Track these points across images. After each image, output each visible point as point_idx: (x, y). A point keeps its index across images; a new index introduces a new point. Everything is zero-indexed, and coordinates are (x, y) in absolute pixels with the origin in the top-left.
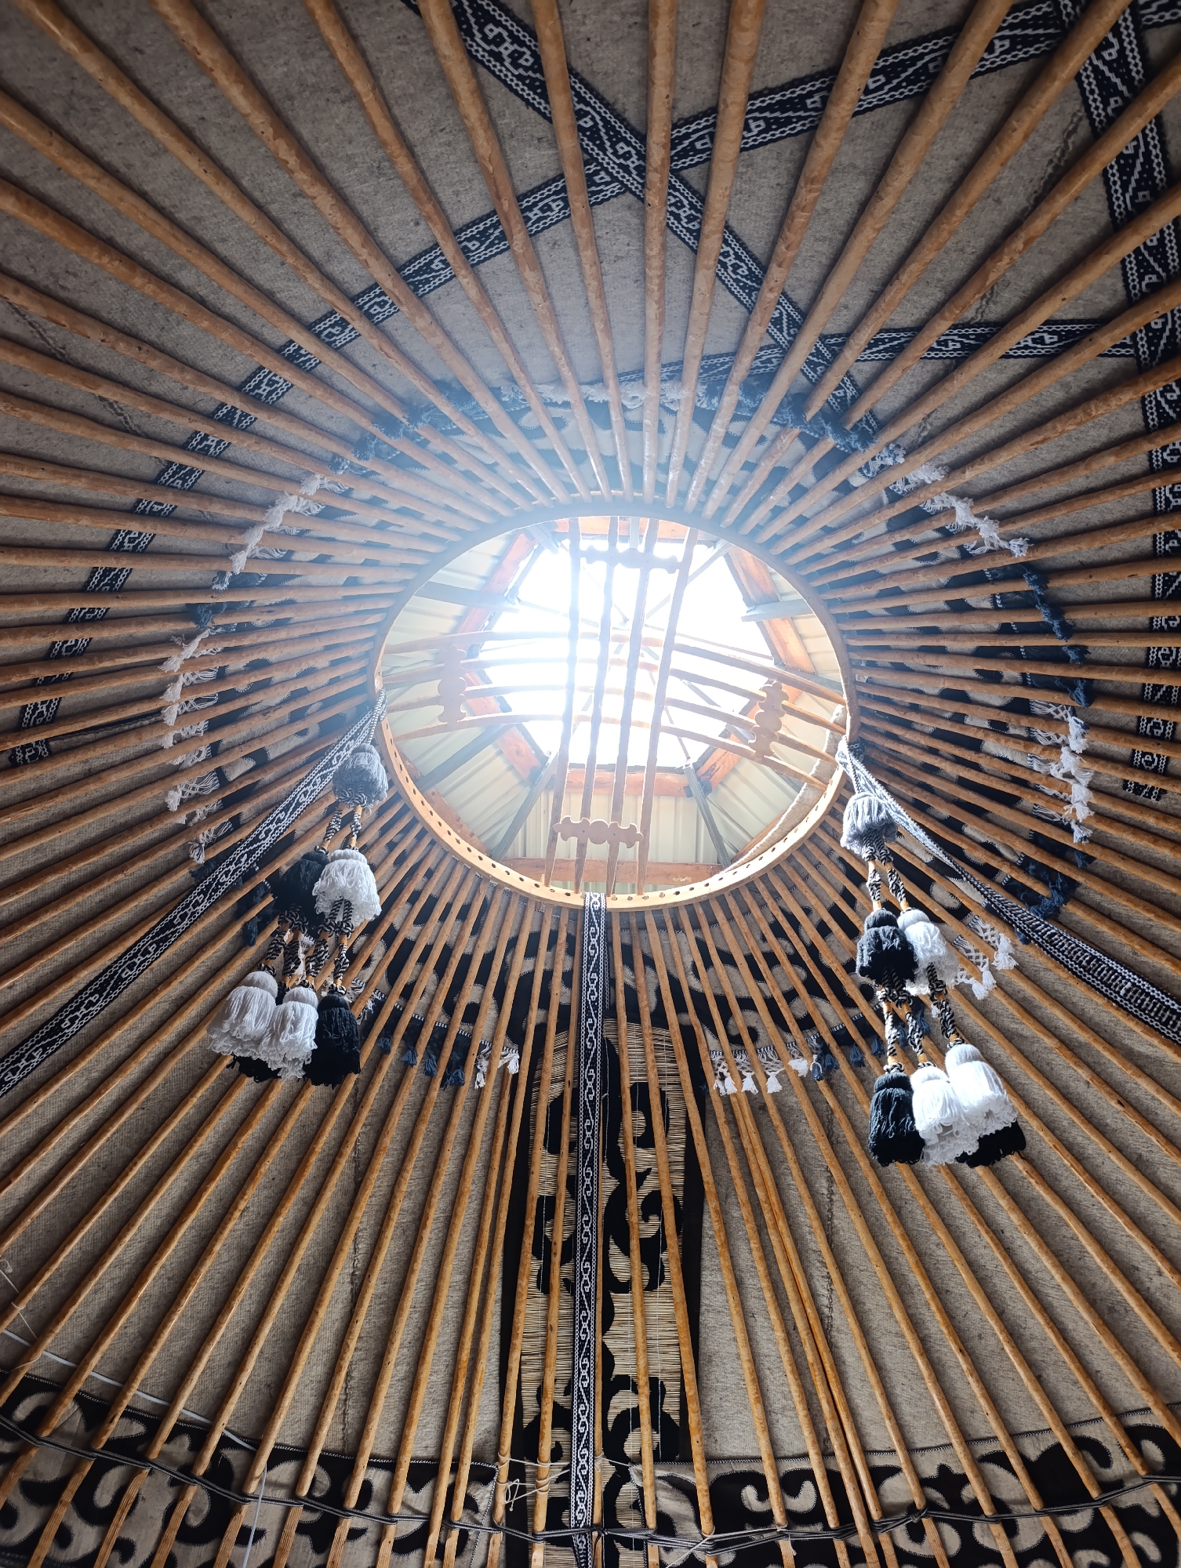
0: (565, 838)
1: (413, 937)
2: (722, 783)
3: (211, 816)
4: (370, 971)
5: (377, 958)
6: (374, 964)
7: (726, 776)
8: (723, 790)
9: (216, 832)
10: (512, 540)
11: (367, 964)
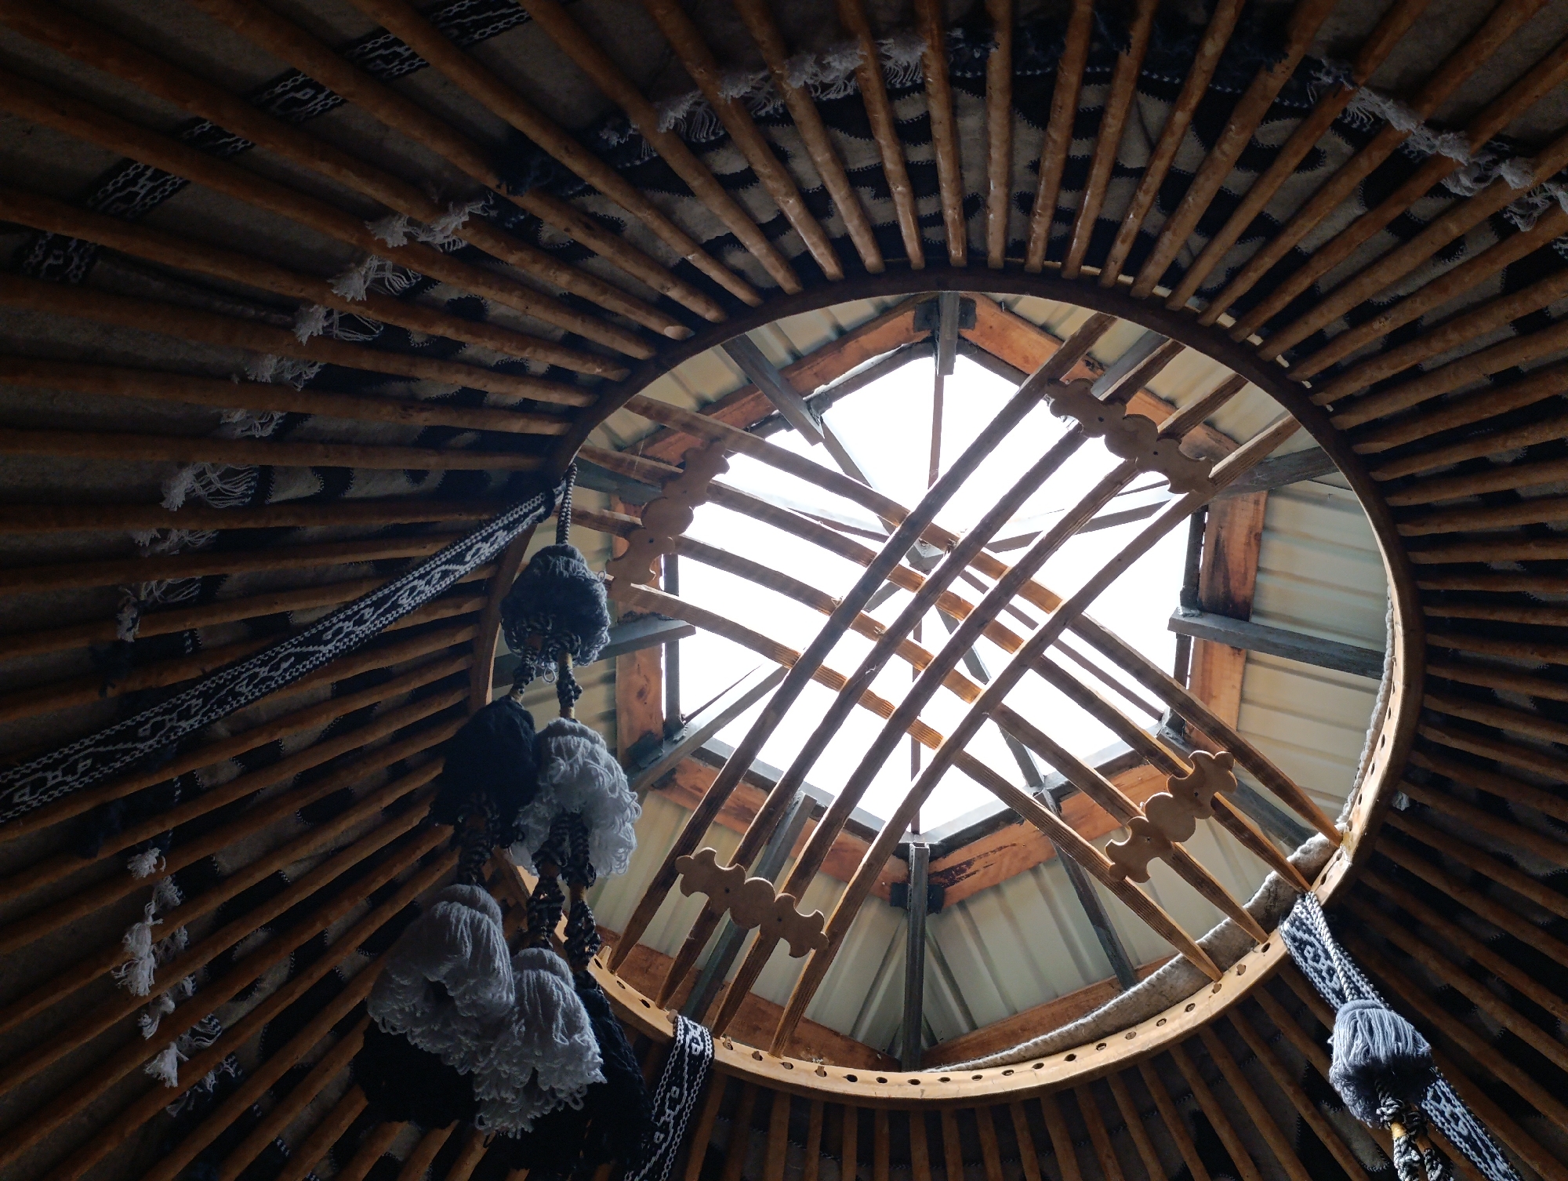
0: (687, 890)
1: (346, 972)
2: (962, 905)
3: (188, 555)
4: (243, 1009)
5: (268, 985)
6: (258, 997)
7: (978, 894)
8: (958, 917)
9: (171, 589)
10: (885, 312)
11: (244, 995)
